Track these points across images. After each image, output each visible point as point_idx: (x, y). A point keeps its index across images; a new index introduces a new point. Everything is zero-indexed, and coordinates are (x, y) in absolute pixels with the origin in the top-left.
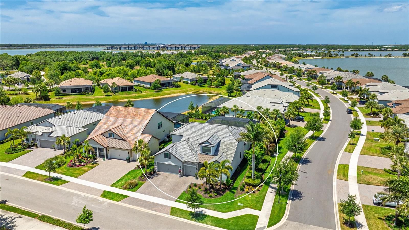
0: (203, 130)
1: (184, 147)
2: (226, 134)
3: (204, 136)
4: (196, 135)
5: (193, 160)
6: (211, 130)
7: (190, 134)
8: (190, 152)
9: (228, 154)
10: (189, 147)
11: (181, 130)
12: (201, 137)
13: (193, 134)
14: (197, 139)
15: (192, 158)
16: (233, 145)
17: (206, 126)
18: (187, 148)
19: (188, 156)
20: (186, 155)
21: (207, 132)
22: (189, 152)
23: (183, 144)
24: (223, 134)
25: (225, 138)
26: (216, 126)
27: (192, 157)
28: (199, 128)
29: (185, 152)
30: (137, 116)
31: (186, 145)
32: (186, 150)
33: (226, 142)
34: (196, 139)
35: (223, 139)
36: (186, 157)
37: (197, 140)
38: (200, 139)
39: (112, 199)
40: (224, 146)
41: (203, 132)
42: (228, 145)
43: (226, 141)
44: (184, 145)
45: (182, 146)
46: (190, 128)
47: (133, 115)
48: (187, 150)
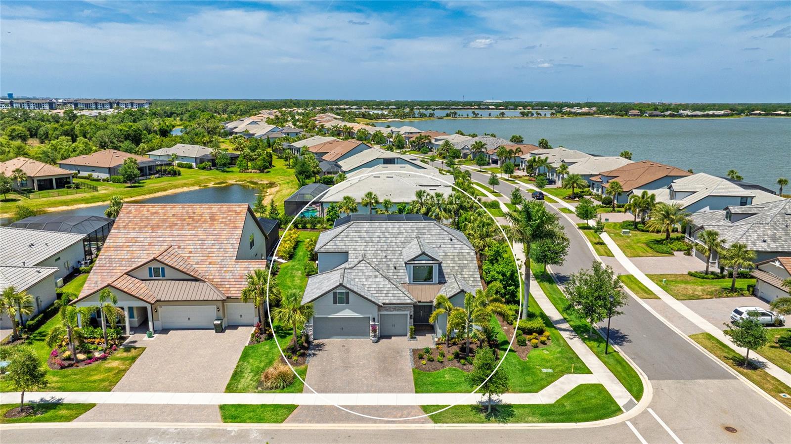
0: (389, 236)
1: (367, 274)
2: (441, 239)
3: (396, 246)
4: (376, 246)
5: (403, 298)
6: (406, 234)
7: (364, 247)
8: (387, 282)
9: (466, 276)
10: (377, 273)
11: (337, 242)
12: (391, 249)
13: (369, 247)
14: (384, 255)
15: (398, 295)
16: (467, 257)
17: (391, 226)
18: (376, 277)
19: (385, 292)
20: (379, 291)
21: (400, 239)
22: (383, 283)
23: (361, 268)
24: (434, 238)
25: (444, 246)
26: (411, 224)
27: (396, 292)
28: (378, 233)
29: (375, 286)
30: (205, 221)
31: (369, 271)
32: (374, 280)
33: (449, 254)
34: (381, 254)
35: (440, 249)
36: (384, 295)
37: (386, 256)
38: (391, 254)
39: (260, 420)
40: (449, 262)
41: (390, 239)
42: (457, 259)
43: (448, 251)
44: (366, 271)
45: (360, 274)
46: (356, 234)
47: (193, 220)
48: (377, 280)
